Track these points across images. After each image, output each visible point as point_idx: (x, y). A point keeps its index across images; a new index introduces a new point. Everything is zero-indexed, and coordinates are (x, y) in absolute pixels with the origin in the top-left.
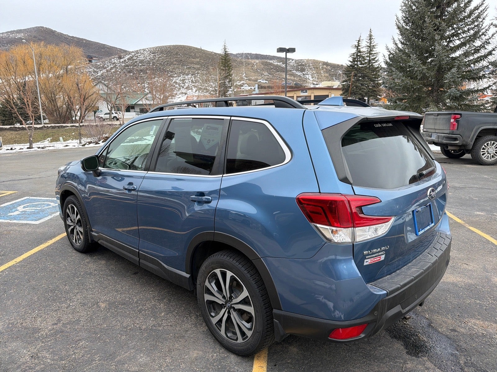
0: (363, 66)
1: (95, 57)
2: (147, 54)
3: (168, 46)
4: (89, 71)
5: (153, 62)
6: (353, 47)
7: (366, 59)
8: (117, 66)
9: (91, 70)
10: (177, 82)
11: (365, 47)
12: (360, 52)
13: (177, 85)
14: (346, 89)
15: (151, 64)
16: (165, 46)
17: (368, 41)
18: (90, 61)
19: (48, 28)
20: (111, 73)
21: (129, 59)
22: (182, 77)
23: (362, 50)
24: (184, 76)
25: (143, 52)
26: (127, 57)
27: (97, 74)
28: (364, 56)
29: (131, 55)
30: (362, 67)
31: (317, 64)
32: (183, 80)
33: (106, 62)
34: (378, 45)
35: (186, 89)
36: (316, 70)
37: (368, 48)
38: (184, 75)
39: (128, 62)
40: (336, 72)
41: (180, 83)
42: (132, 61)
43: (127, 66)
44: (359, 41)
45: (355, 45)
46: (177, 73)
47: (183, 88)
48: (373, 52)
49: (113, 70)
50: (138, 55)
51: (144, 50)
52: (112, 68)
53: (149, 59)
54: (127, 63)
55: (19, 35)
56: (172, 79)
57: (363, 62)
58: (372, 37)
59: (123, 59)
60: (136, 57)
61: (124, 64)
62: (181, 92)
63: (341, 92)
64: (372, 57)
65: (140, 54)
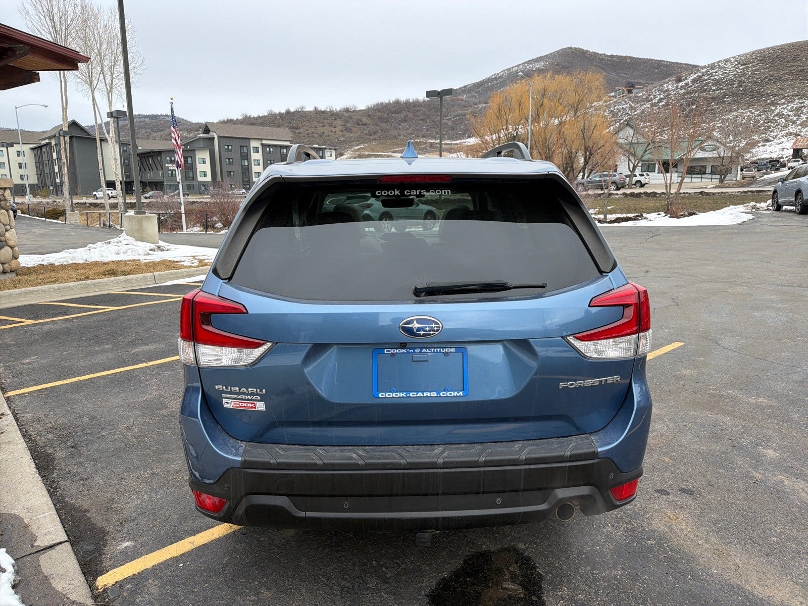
1: (640, 84)
2: (732, 67)
3: (778, 46)
4: (623, 108)
5: (740, 81)
8: (671, 94)
9: (626, 106)
10: (783, 114)
13: (783, 120)
15: (735, 86)
16: (772, 48)
18: (630, 92)
19: (579, 48)
20: (659, 108)
21: (694, 81)
22: (796, 103)
24: (801, 101)
25: (725, 64)
26: (692, 78)
27: (635, 111)
29: (700, 72)
32: (798, 109)
33: (653, 91)
35: (801, 126)
38: (802, 98)
39: (691, 86)
41: (789, 116)
42: (699, 84)
43: (690, 93)
46: (788, 96)
47: (793, 123)
49: (663, 103)
50: (713, 71)
51: (726, 61)
52: (661, 100)
53: (734, 75)
54: (689, 89)
55: (537, 65)
56: (773, 108)
59: (684, 82)
60: (708, 75)
61: (683, 91)
62: (787, 131)
65: (717, 69)
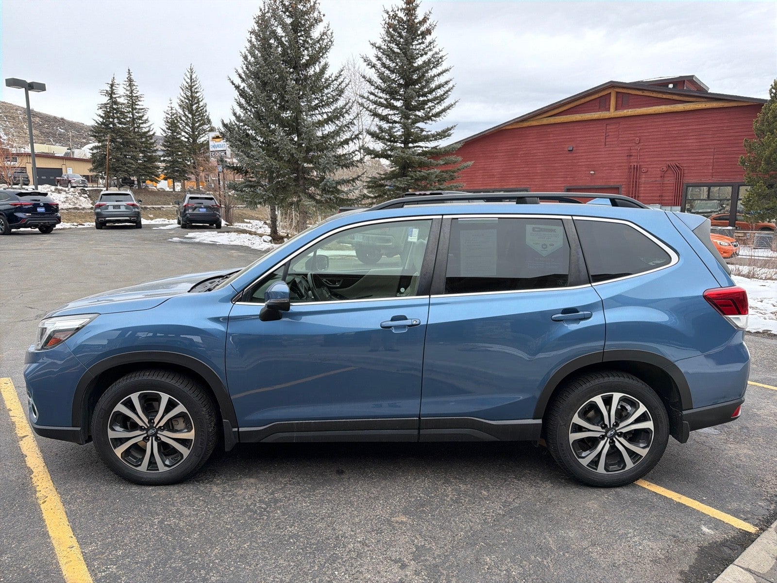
0: (124, 126)
6: (102, 93)
7: (127, 117)
11: (124, 96)
12: (116, 103)
14: (98, 161)
17: (127, 88)
23: (119, 100)
28: (124, 110)
30: (123, 128)
31: (12, 111)
34: (143, 96)
36: (12, 121)
37: (129, 99)
40: (53, 129)
44: (112, 85)
45: (107, 91)
48: (138, 107)
57: (122, 120)
58: (134, 83)
63: (90, 166)
64: (137, 115)
